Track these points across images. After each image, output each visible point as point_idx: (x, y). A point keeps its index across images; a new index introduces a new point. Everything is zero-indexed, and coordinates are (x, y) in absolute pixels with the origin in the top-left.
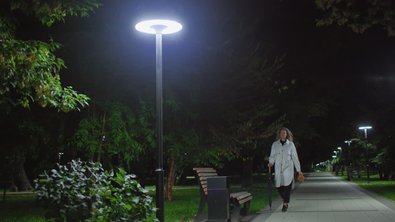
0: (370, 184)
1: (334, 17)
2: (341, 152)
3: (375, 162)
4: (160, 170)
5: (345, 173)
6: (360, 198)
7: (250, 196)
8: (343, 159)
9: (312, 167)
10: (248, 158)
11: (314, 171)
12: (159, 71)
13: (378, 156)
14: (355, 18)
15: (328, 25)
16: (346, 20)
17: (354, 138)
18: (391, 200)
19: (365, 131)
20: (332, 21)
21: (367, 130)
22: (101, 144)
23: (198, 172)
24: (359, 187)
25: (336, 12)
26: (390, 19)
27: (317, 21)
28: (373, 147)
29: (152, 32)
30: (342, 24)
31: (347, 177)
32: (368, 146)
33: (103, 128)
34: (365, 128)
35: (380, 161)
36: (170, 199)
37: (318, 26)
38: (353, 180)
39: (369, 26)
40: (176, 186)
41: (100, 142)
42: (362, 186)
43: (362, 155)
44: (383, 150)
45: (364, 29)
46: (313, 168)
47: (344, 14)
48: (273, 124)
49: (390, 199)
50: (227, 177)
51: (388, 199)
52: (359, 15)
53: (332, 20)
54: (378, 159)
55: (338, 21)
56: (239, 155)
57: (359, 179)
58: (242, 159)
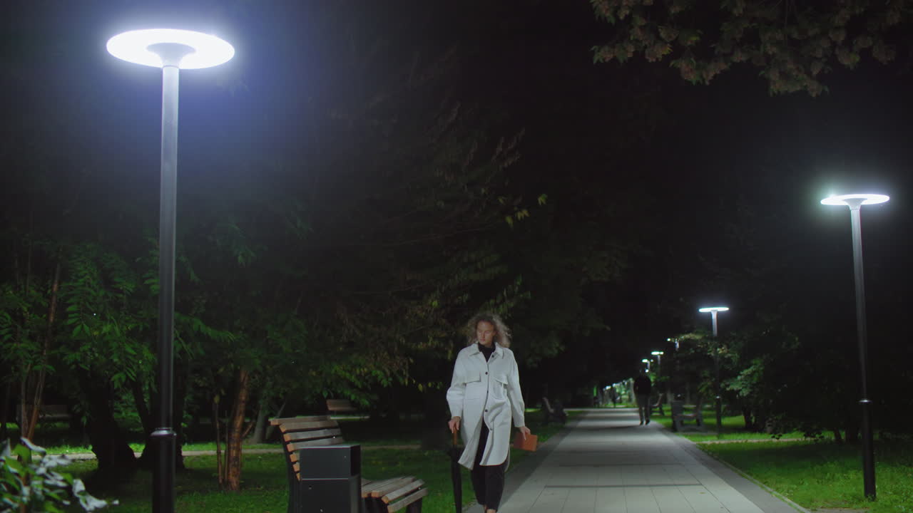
0: (723, 442)
1: (637, 40)
2: (659, 363)
3: (735, 389)
4: (164, 432)
5: (668, 411)
6: (697, 482)
7: (422, 487)
8: (664, 378)
9: (595, 394)
10: (430, 385)
11: (598, 403)
12: (169, 168)
13: (743, 377)
14: (689, 43)
15: (621, 61)
16: (667, 50)
17: (688, 333)
18: (769, 489)
19: (714, 316)
20: (633, 50)
21: (719, 314)
22: (45, 351)
23: (283, 430)
24: (698, 449)
25: (642, 28)
26: (775, 50)
27: (595, 49)
28: (730, 355)
29: (152, 61)
30: (657, 59)
31: (670, 421)
32: (720, 352)
33: (53, 309)
34: (713, 311)
35: (746, 387)
36: (235, 485)
37: (598, 62)
38: (684, 431)
39: (724, 67)
40: (266, 445)
41: (42, 344)
42: (704, 448)
43: (706, 373)
44: (754, 362)
45: (712, 75)
46: (596, 398)
47: (663, 35)
48: (492, 301)
49: (768, 486)
50: (352, 448)
51: (762, 487)
52: (698, 38)
53: (631, 49)
54: (740, 383)
55: (647, 52)
56: (408, 375)
57: (698, 427)
58: (416, 385)
